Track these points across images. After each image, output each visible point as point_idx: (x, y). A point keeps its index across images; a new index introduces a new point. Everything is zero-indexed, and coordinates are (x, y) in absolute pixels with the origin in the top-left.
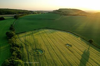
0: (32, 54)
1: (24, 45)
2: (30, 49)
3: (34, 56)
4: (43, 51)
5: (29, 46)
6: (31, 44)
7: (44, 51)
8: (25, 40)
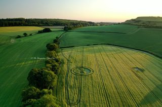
0: (73, 72)
1: (66, 61)
2: (73, 66)
3: (76, 74)
4: (90, 71)
5: (73, 63)
6: (76, 61)
7: (93, 71)
8: (69, 56)
